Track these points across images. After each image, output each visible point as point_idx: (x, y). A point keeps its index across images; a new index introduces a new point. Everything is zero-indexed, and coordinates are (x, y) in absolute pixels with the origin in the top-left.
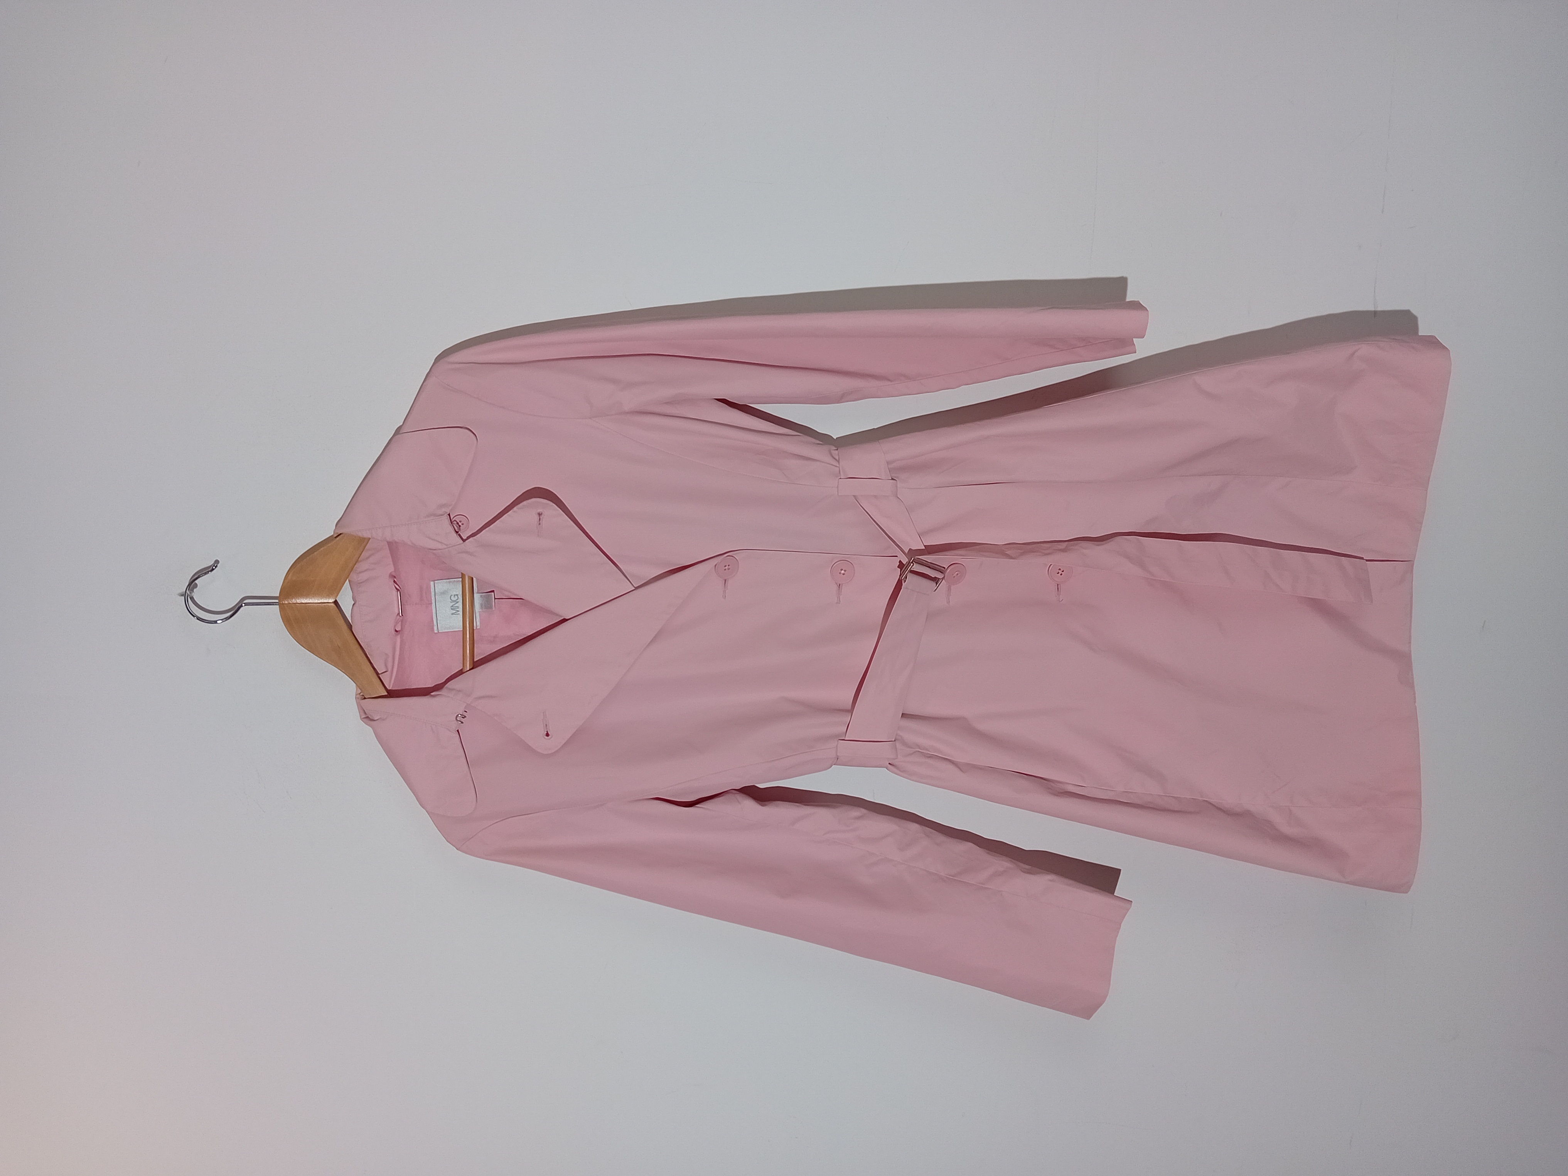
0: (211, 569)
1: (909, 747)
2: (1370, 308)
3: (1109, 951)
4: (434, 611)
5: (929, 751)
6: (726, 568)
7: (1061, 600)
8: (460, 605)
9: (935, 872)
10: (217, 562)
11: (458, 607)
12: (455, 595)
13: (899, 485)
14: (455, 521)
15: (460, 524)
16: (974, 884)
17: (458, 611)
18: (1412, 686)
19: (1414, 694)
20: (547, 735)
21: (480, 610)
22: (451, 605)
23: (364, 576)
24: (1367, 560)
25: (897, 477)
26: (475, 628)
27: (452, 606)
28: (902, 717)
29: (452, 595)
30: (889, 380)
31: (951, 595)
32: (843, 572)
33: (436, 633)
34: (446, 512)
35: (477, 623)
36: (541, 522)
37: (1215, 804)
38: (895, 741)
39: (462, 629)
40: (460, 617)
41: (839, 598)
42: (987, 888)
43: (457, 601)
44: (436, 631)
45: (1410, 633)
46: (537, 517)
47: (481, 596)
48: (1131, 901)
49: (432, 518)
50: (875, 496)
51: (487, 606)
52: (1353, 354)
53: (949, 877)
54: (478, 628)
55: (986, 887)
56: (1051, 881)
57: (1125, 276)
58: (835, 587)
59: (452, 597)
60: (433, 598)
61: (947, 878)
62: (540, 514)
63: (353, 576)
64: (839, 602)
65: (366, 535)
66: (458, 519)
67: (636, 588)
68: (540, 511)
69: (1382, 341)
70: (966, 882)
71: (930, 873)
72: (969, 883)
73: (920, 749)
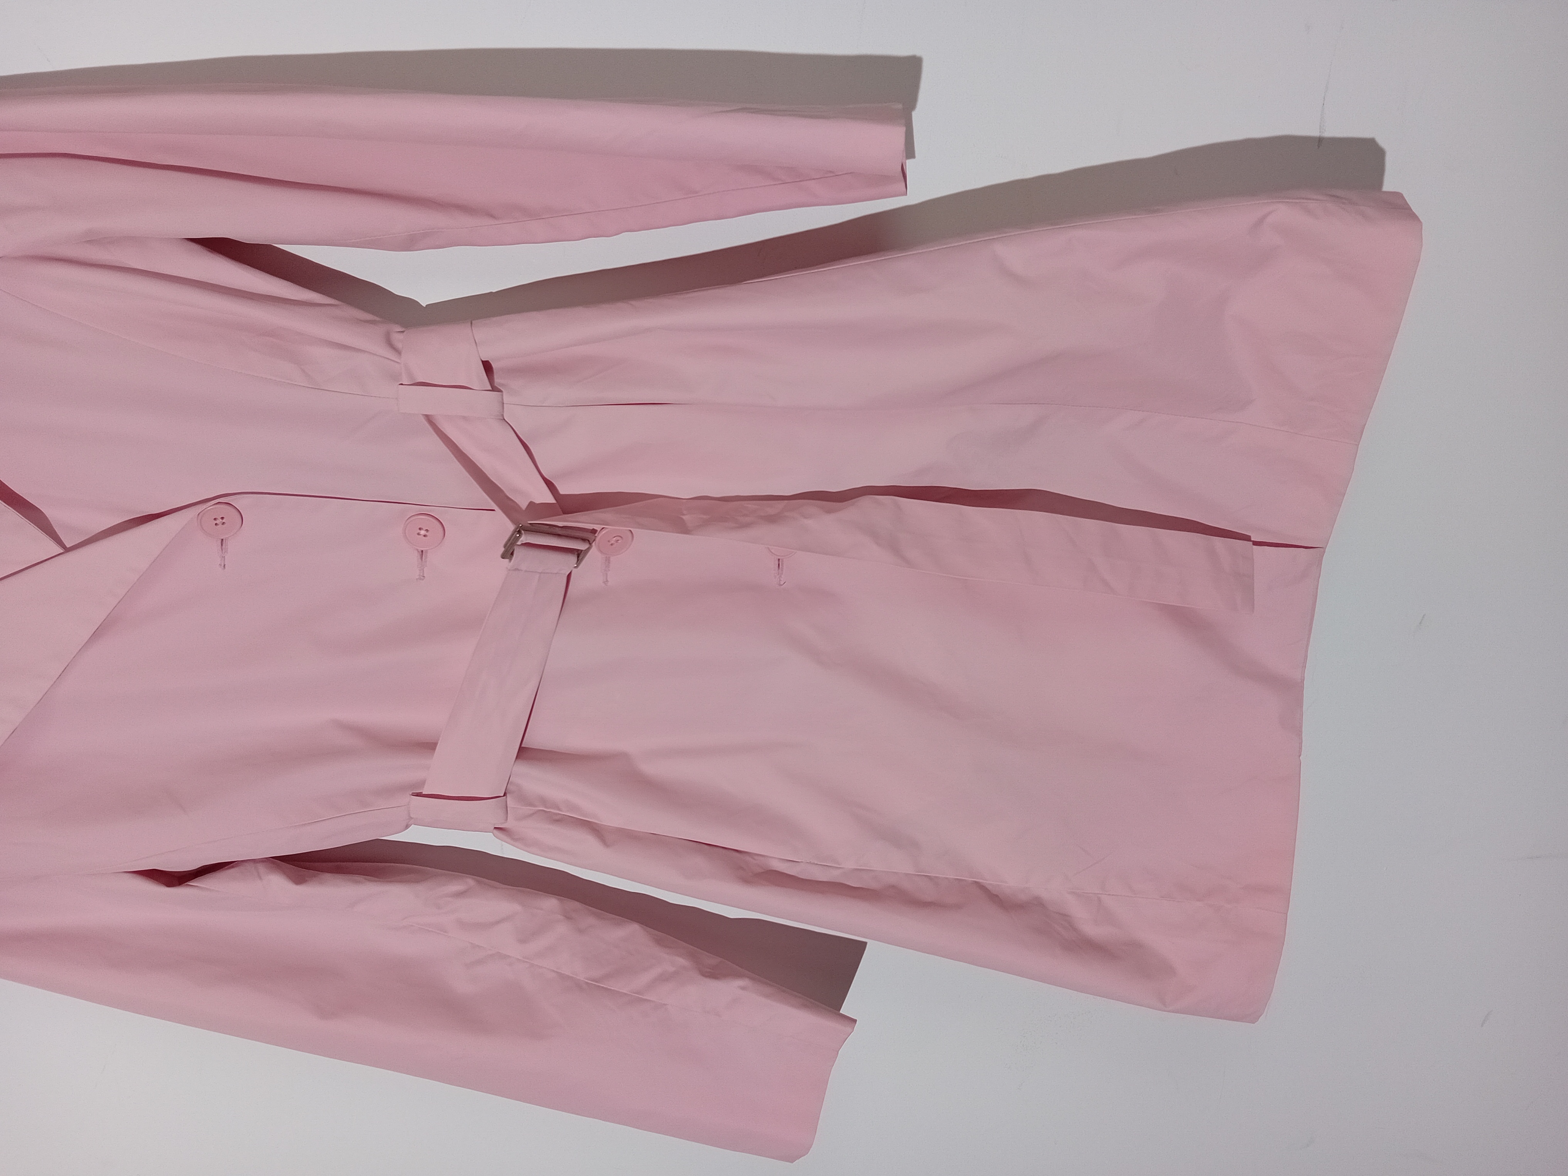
1: (531, 804)
2: (1314, 133)
3: (819, 1086)
5: (559, 810)
6: (217, 522)
7: (782, 583)
9: (571, 975)
13: (506, 399)
16: (625, 994)
18: (1298, 732)
19: (1301, 743)
24: (1256, 543)
25: (503, 385)
28: (517, 758)
30: (492, 216)
31: (609, 570)
32: (424, 532)
37: (989, 887)
38: (505, 794)
41: (421, 572)
42: (646, 1000)
45: (1307, 651)
48: (855, 1021)
50: (465, 418)
52: (1262, 220)
53: (589, 982)
55: (644, 997)
56: (743, 988)
57: (917, 53)
58: (416, 555)
61: (587, 983)
64: (421, 579)
67: (71, 548)
69: (1313, 199)
70: (614, 990)
71: (562, 977)
72: (618, 992)
73: (546, 807)
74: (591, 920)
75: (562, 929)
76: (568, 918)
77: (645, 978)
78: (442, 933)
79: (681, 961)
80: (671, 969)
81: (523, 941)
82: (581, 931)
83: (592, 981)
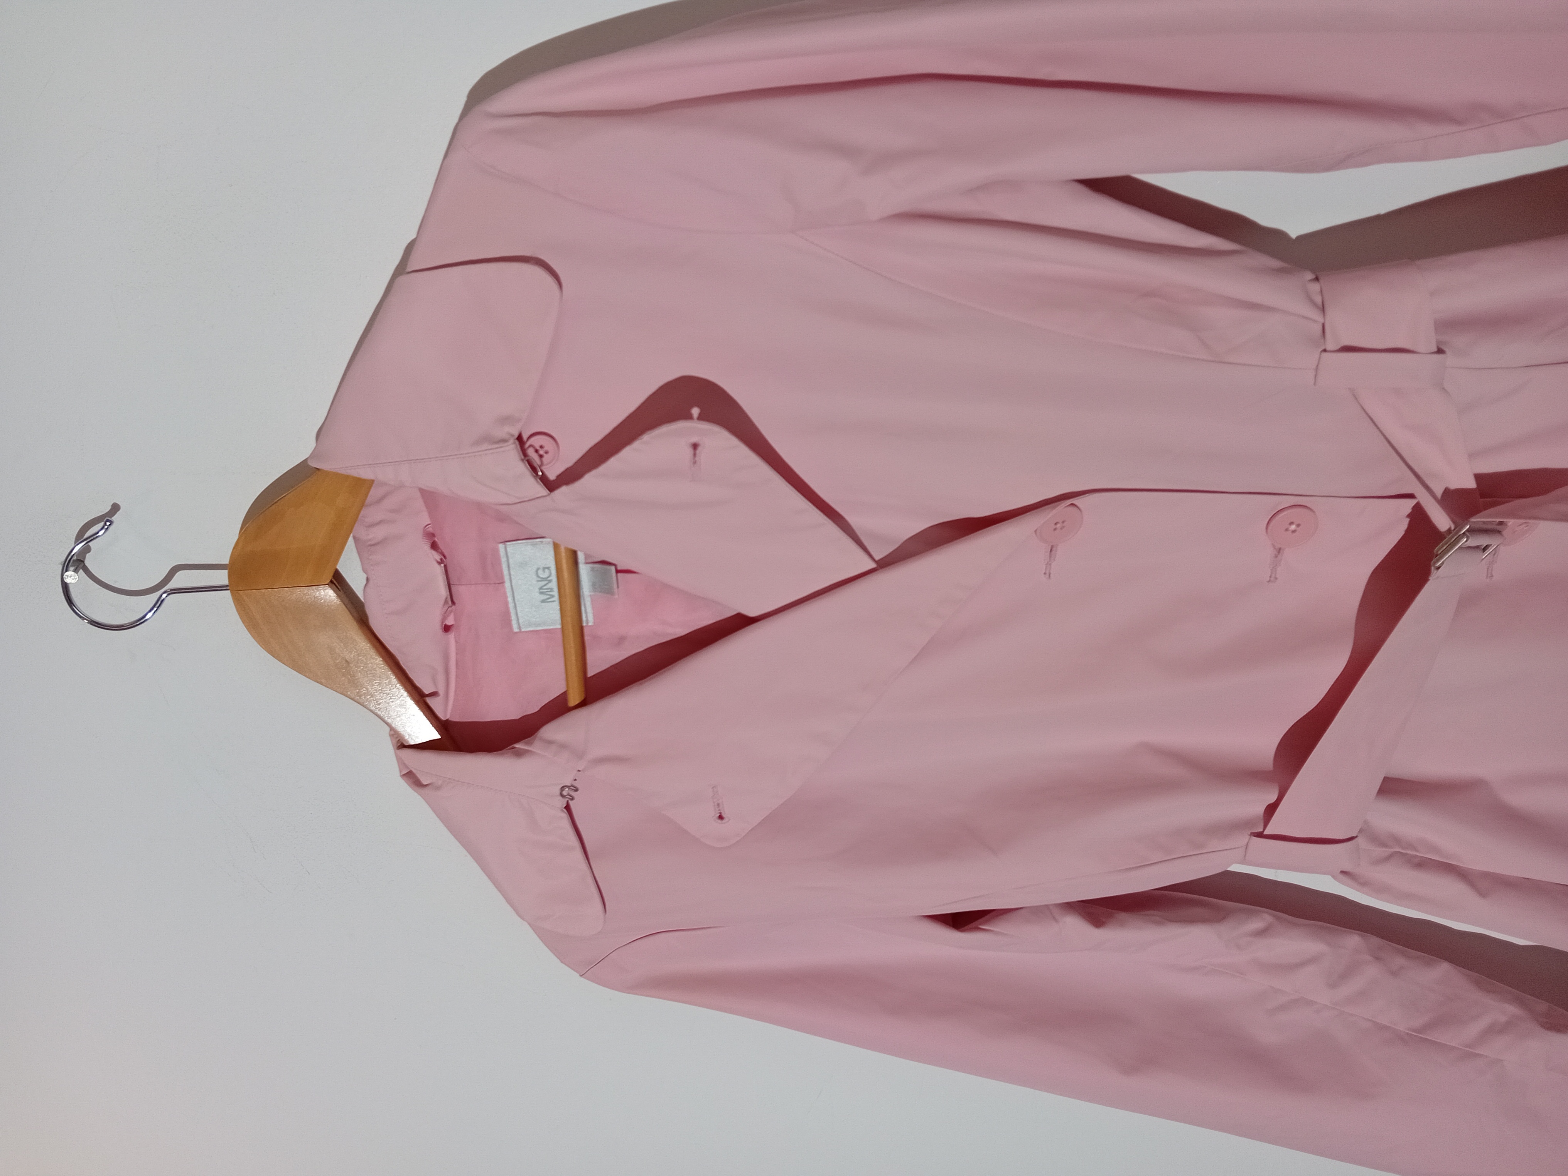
0: (106, 519)
1: (1383, 845)
4: (509, 594)
5: (1417, 851)
6: (1058, 525)
8: (554, 585)
9: (1388, 1025)
10: (115, 508)
11: (551, 590)
12: (544, 569)
13: (1450, 361)
14: (531, 446)
15: (541, 452)
16: (1454, 1047)
17: (553, 596)
20: (721, 817)
21: (593, 593)
22: (539, 587)
23: (378, 533)
25: (1449, 347)
26: (584, 624)
27: (541, 588)
28: (1378, 791)
29: (538, 569)
31: (1495, 563)
32: (1293, 527)
33: (516, 633)
34: (513, 436)
35: (589, 617)
36: (697, 459)
38: (1357, 836)
39: (559, 626)
40: (556, 606)
41: (1274, 570)
42: (1478, 1055)
43: (549, 579)
44: (516, 630)
46: (690, 451)
47: (593, 569)
49: (485, 446)
51: (603, 588)
53: (1411, 1033)
54: (590, 624)
55: (1476, 1052)
58: (1270, 554)
59: (540, 572)
60: (506, 572)
61: (1408, 1034)
62: (695, 446)
63: (359, 530)
64: (1273, 579)
65: (365, 474)
66: (536, 441)
67: (884, 564)
68: (694, 439)
70: (1440, 1043)
71: (1382, 1028)
72: (1445, 1045)
73: (1403, 848)
74: (1399, 961)
75: (1372, 971)
76: (1378, 959)
77: (1474, 1029)
78: (1238, 975)
79: (1512, 1009)
80: (1503, 1019)
81: (1333, 986)
82: (1394, 974)
83: (1413, 1031)
